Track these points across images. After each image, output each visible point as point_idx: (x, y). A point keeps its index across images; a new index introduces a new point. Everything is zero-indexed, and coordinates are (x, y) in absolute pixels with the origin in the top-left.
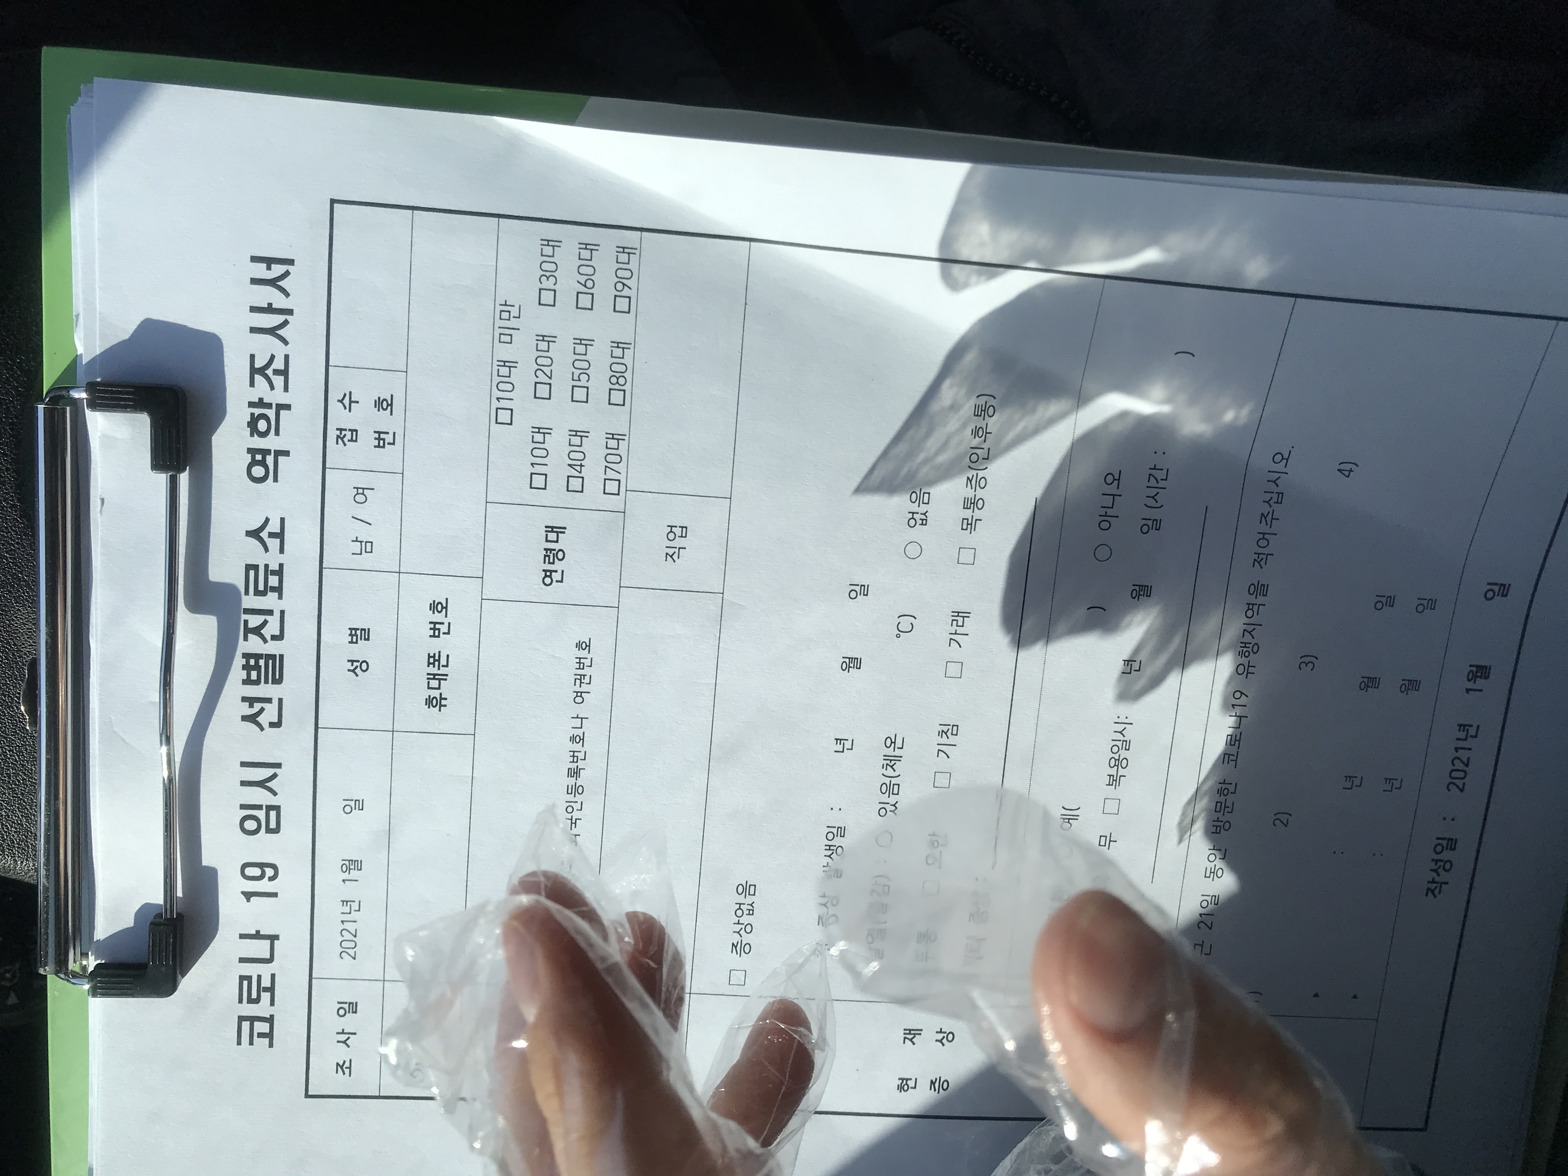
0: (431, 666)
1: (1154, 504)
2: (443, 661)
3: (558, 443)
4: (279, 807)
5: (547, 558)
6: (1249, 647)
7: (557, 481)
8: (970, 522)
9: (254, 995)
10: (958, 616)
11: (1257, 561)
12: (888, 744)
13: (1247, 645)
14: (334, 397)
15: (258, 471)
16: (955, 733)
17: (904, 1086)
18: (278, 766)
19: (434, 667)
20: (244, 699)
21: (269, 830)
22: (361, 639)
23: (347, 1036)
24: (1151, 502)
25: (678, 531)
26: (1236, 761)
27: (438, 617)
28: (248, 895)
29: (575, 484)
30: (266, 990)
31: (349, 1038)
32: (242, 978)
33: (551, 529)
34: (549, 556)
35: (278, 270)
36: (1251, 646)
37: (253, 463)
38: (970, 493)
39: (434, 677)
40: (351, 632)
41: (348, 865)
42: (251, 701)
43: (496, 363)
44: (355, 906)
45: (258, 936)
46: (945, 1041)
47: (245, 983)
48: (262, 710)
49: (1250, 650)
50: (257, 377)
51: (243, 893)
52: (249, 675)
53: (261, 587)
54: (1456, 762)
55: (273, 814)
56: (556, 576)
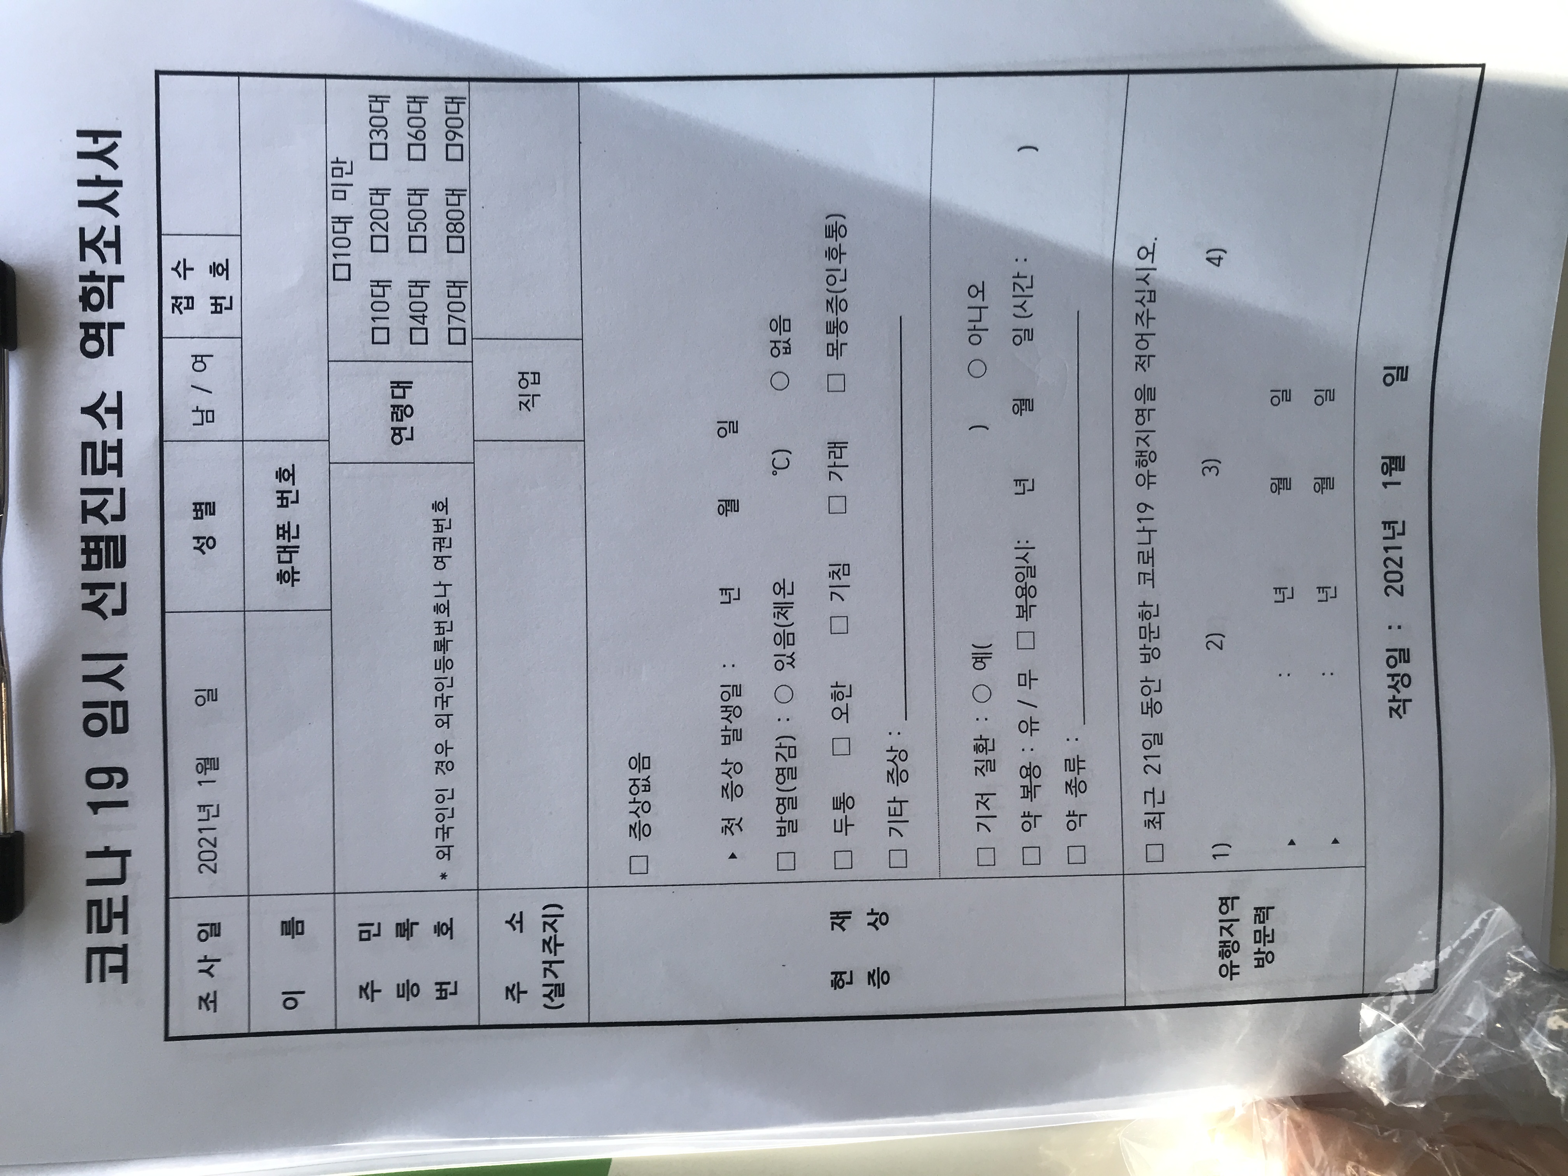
0: (281, 538)
1: (1022, 313)
2: (293, 533)
3: (397, 296)
4: (126, 702)
5: (395, 415)
6: (1145, 456)
7: (399, 335)
8: (835, 347)
9: (105, 923)
10: (835, 447)
11: (1139, 364)
12: (777, 590)
13: (1143, 454)
14: (167, 266)
15: (92, 346)
16: (846, 572)
17: (839, 981)
18: (124, 656)
19: (284, 539)
20: (84, 586)
21: (116, 730)
22: (206, 514)
23: (209, 964)
24: (1019, 311)
25: (530, 377)
26: (1153, 579)
27: (286, 485)
28: (95, 806)
29: (419, 336)
30: (118, 915)
31: (212, 966)
32: (91, 903)
33: (396, 384)
34: (397, 413)
35: (104, 143)
36: (1147, 454)
37: (87, 338)
38: (832, 317)
39: (285, 550)
40: (196, 507)
41: (204, 764)
42: (91, 587)
43: (330, 220)
44: (213, 811)
45: (107, 853)
46: (878, 924)
47: (94, 909)
48: (105, 596)
49: (1147, 458)
50: (89, 252)
51: (89, 804)
52: (89, 559)
53: (99, 465)
54: (1389, 562)
55: (119, 711)
56: (406, 434)
